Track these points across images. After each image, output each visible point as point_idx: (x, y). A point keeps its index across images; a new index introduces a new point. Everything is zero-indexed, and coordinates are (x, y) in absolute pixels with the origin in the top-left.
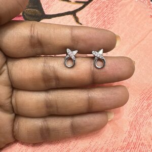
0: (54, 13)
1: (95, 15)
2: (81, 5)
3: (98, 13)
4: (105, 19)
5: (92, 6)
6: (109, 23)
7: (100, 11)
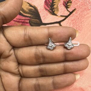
0: (48, 22)
1: (72, 24)
2: (64, 18)
3: (73, 23)
4: (77, 26)
5: (70, 18)
6: (79, 30)
7: (74, 21)
